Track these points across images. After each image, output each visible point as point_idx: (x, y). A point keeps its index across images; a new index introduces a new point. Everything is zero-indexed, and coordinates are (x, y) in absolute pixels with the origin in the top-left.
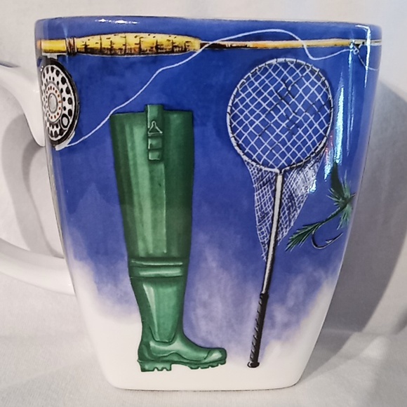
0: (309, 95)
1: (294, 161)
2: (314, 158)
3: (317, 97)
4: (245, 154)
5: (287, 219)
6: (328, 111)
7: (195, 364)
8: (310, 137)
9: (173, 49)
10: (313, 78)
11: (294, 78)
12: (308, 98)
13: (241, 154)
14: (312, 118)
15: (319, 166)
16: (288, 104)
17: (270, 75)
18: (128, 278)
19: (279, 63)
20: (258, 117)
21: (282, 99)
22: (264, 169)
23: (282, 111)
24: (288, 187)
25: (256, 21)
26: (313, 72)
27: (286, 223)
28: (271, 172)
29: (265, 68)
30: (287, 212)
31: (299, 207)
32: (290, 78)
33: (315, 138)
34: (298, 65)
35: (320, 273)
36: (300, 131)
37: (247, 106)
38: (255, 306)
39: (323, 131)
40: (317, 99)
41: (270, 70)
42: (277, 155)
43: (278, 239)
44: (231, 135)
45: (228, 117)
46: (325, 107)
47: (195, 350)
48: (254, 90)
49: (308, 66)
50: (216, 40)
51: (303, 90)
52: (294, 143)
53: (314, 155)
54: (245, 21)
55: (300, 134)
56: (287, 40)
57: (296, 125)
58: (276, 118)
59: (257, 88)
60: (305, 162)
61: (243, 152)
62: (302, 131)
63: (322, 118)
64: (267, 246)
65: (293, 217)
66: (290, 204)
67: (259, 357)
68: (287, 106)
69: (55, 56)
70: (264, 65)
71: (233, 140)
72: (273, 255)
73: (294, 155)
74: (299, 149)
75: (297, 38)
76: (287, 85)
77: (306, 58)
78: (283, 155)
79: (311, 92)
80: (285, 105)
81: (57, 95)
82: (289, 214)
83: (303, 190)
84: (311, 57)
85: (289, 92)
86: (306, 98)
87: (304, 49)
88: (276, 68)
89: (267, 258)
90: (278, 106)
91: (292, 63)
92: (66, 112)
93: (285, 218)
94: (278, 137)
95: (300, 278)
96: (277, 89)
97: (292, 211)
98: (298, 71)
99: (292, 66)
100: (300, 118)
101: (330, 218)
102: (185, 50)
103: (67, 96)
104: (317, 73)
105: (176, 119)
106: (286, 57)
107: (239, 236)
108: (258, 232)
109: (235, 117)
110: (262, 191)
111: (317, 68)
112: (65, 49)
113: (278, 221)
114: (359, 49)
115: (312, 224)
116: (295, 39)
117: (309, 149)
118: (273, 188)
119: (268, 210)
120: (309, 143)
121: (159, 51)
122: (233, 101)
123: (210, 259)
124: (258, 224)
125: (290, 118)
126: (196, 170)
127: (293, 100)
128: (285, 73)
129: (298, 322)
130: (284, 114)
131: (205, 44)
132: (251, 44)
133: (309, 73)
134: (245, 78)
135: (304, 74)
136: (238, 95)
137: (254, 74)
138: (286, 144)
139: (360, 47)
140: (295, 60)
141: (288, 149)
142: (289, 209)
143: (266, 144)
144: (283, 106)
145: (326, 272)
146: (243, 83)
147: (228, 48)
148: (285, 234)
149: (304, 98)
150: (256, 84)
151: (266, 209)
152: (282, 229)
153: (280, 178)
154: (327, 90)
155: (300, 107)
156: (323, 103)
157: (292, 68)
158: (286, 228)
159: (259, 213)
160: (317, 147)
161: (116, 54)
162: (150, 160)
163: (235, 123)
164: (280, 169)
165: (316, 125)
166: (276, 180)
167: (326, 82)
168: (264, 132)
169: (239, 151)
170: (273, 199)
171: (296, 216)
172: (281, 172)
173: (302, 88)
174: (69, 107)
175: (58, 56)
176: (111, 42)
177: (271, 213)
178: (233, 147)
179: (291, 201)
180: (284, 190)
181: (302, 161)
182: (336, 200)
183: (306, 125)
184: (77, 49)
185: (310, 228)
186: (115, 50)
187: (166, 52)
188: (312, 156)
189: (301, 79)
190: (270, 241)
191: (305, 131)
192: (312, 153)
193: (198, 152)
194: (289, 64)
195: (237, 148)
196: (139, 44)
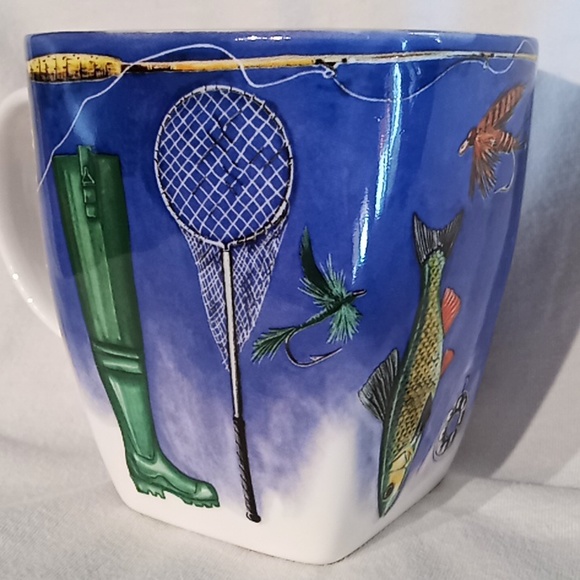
0: (252, 139)
1: (241, 233)
2: (270, 230)
3: (265, 141)
4: (179, 218)
5: (245, 315)
6: (286, 164)
7: (188, 498)
8: (261, 201)
9: (95, 73)
10: (256, 113)
11: (229, 114)
12: (252, 143)
13: (176, 217)
14: (260, 172)
15: (280, 243)
16: (224, 150)
17: (198, 108)
18: (95, 367)
19: (208, 92)
20: (189, 167)
21: (216, 143)
22: (205, 241)
23: (218, 161)
24: (239, 270)
25: (182, 33)
26: (256, 105)
27: (245, 321)
28: (214, 246)
29: (193, 99)
30: (243, 306)
31: (260, 300)
32: (224, 114)
33: (267, 202)
34: (234, 96)
35: (311, 404)
36: (245, 190)
37: (175, 152)
38: (230, 433)
39: (280, 192)
40: (265, 146)
41: (198, 102)
42: (219, 223)
43: (239, 343)
44: (162, 191)
45: (156, 166)
46: (280, 157)
47: (181, 478)
48: (181, 130)
49: (247, 96)
50: (137, 60)
51: (243, 131)
52: (238, 208)
53: (270, 226)
54: (169, 33)
55: (245, 194)
56: (218, 59)
57: (238, 181)
58: (211, 170)
59: (183, 127)
60: (257, 236)
61: (177, 215)
62: (248, 190)
63: (276, 173)
64: (226, 351)
65: (253, 314)
66: (246, 294)
67: (258, 509)
68: (224, 153)
70: (190, 94)
71: (164, 196)
72: (237, 364)
73: (240, 224)
74: (247, 216)
75: (230, 55)
76: (221, 124)
77: (244, 85)
78: (226, 223)
79: (256, 134)
80: (221, 153)
82: (247, 309)
83: (260, 276)
84: (251, 83)
85: (225, 134)
86: (249, 143)
87: (240, 71)
88: (205, 99)
89: (230, 368)
90: (212, 153)
91: (225, 91)
93: (242, 314)
94: (216, 197)
95: (280, 405)
96: (208, 128)
97: (250, 305)
98: (234, 104)
99: (226, 96)
100: (244, 172)
101: (310, 323)
102: (106, 75)
104: (261, 107)
105: (105, 166)
106: (217, 84)
107: (190, 331)
108: (212, 329)
109: (163, 166)
110: (207, 272)
111: (261, 99)
113: (234, 318)
114: (335, 70)
115: (283, 329)
116: (227, 58)
117: (260, 217)
118: (220, 269)
119: (219, 299)
120: (261, 209)
121: (84, 76)
122: (160, 144)
123: (165, 357)
124: (209, 318)
125: (230, 170)
126: (132, 233)
127: (231, 145)
128: (217, 105)
129: (295, 469)
130: (221, 165)
131: (126, 66)
132: (174, 65)
133: (251, 107)
134: (170, 112)
135: (243, 109)
136: (163, 136)
137: (180, 107)
138: (228, 207)
139: (335, 66)
140: (229, 88)
141: (232, 216)
142: (245, 301)
143: (202, 206)
144: (218, 154)
145: (323, 403)
146: (168, 120)
147: (150, 71)
148: (247, 337)
149: (246, 143)
150: (183, 121)
151: (216, 298)
152: (241, 329)
153: (226, 255)
154: (280, 131)
155: (241, 155)
156: (276, 151)
157: (225, 98)
158: (246, 328)
159: (208, 302)
160: (273, 216)
161: (49, 80)
162: (88, 218)
163: (164, 175)
164: (225, 242)
165: (268, 183)
166: (221, 258)
167: (277, 119)
168: (198, 188)
169: (172, 213)
170: (222, 285)
171: (257, 313)
172: (226, 248)
173: (243, 128)
176: (46, 65)
177: (223, 304)
178: (165, 207)
179: (246, 291)
180: (234, 274)
181: (253, 234)
182: (317, 297)
183: (252, 182)
185: (280, 334)
186: (49, 74)
187: (90, 78)
188: (267, 228)
189: (239, 115)
190: (228, 344)
191: (253, 191)
192: (267, 224)
193: (131, 210)
194: (222, 93)
195: (169, 209)
196: (66, 67)
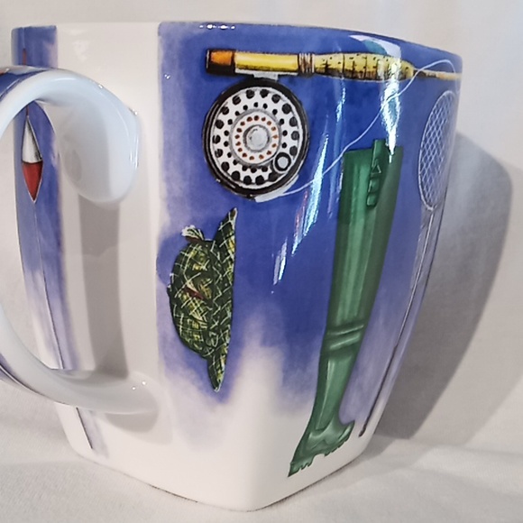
45: (421, 153)
50: (422, 67)
69: (273, 76)
70: (442, 96)
71: (419, 178)
81: (269, 128)
92: (287, 150)
102: (405, 77)
103: (290, 130)
109: (424, 153)
112: (296, 68)
116: (453, 71)
122: (425, 135)
131: (416, 71)
132: (437, 74)
147: (427, 77)
153: (432, 217)
161: (356, 77)
162: (368, 206)
163: (423, 160)
164: (434, 207)
172: (433, 211)
174: (291, 143)
175: (279, 76)
176: (354, 62)
184: (315, 69)
186: (356, 72)
196: (376, 67)
